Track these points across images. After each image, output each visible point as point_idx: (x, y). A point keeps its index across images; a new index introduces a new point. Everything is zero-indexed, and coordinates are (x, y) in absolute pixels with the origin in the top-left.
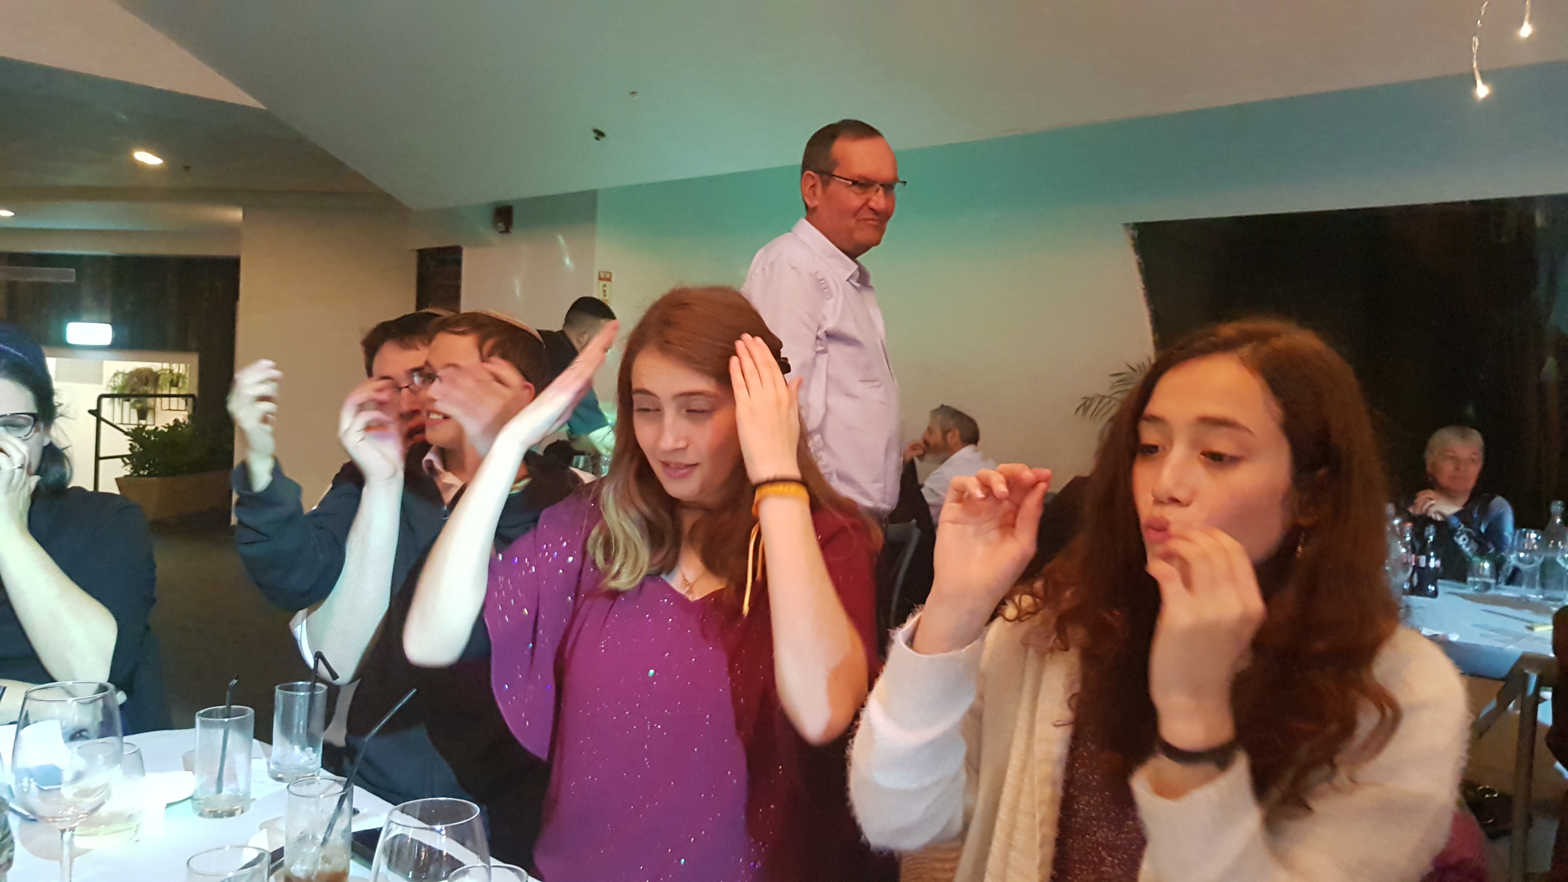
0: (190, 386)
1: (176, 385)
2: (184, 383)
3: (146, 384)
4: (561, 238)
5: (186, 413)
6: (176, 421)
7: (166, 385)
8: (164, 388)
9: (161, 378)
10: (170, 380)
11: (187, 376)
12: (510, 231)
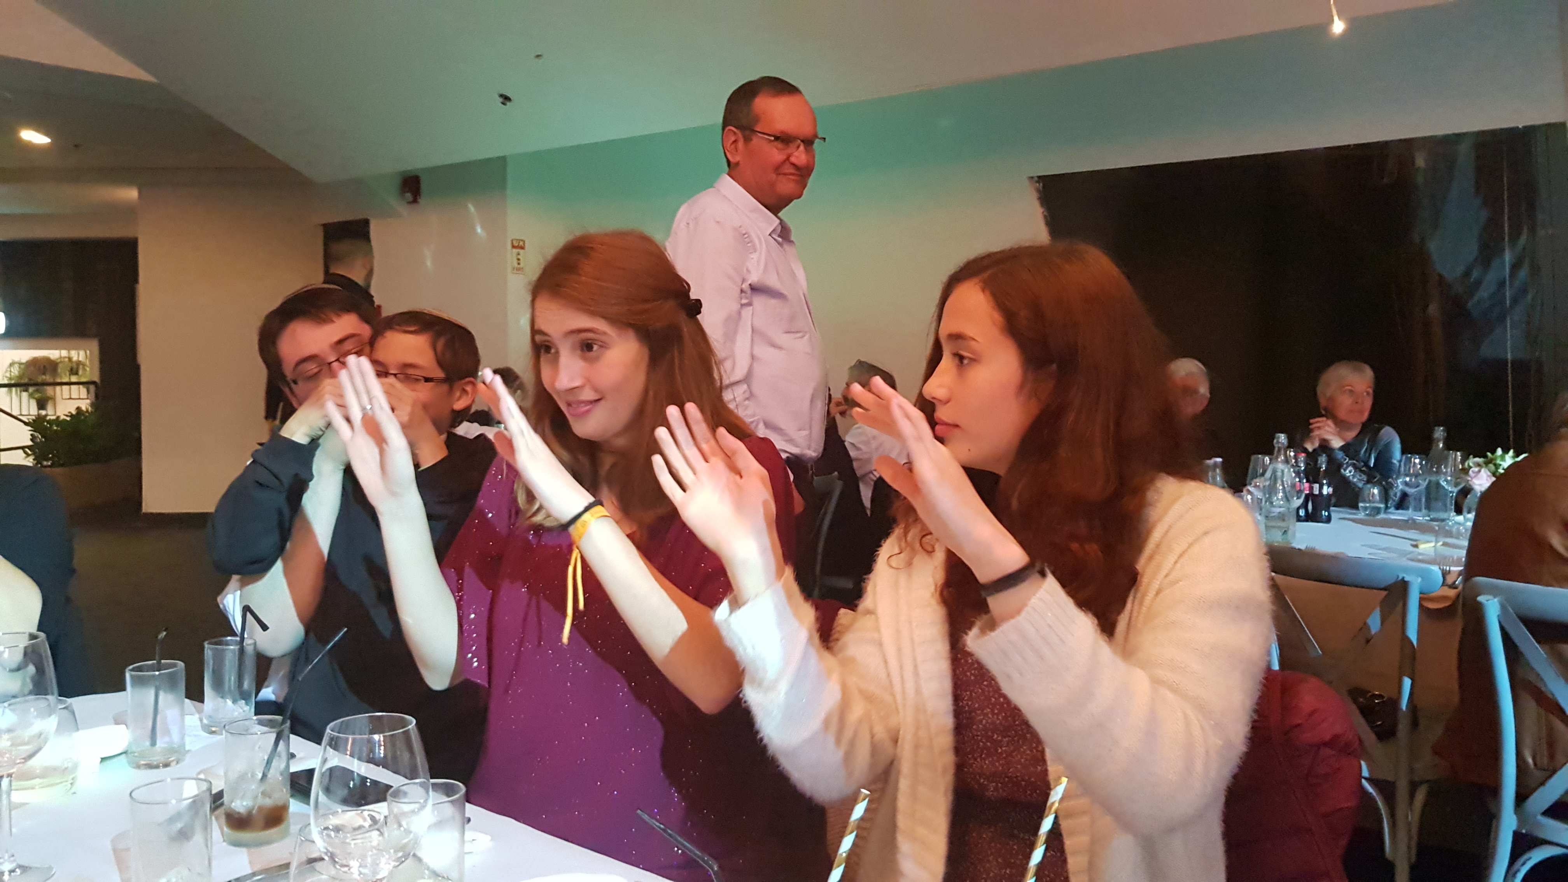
0: (91, 372)
1: (77, 374)
2: (85, 370)
3: (44, 374)
4: (472, 208)
5: (88, 401)
6: (78, 408)
7: (65, 374)
8: (63, 376)
9: (60, 365)
10: (69, 369)
11: (88, 363)
12: (419, 200)
